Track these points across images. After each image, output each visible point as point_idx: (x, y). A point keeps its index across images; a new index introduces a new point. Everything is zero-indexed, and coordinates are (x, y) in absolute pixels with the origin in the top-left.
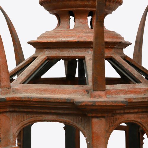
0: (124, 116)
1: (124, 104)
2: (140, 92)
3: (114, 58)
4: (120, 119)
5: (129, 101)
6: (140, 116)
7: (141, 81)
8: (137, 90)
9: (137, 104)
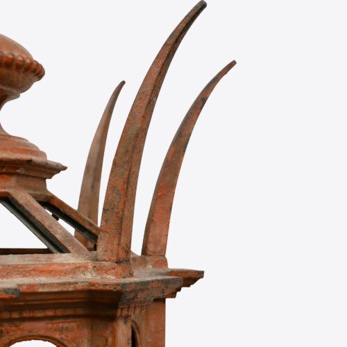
0: (21, 326)
1: (11, 296)
2: (61, 271)
3: (13, 196)
4: (12, 333)
5: (30, 291)
6: (61, 325)
7: (70, 248)
8: (55, 267)
9: (51, 297)
